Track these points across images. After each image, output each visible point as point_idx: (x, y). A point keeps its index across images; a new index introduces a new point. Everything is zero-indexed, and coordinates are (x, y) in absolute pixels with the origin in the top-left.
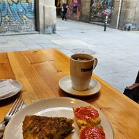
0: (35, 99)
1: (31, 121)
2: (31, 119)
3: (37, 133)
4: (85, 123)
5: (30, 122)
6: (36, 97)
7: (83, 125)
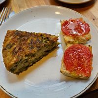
0: (23, 7)
1: (12, 37)
2: (12, 35)
3: (16, 53)
4: (72, 40)
5: (10, 38)
6: (26, 4)
7: (69, 42)
